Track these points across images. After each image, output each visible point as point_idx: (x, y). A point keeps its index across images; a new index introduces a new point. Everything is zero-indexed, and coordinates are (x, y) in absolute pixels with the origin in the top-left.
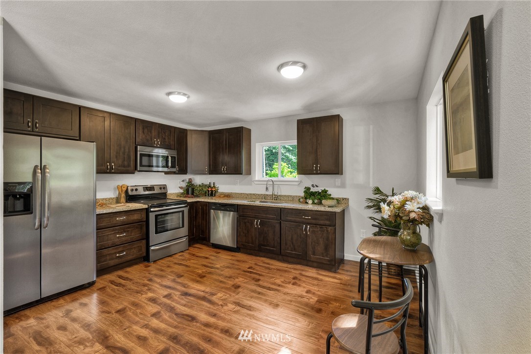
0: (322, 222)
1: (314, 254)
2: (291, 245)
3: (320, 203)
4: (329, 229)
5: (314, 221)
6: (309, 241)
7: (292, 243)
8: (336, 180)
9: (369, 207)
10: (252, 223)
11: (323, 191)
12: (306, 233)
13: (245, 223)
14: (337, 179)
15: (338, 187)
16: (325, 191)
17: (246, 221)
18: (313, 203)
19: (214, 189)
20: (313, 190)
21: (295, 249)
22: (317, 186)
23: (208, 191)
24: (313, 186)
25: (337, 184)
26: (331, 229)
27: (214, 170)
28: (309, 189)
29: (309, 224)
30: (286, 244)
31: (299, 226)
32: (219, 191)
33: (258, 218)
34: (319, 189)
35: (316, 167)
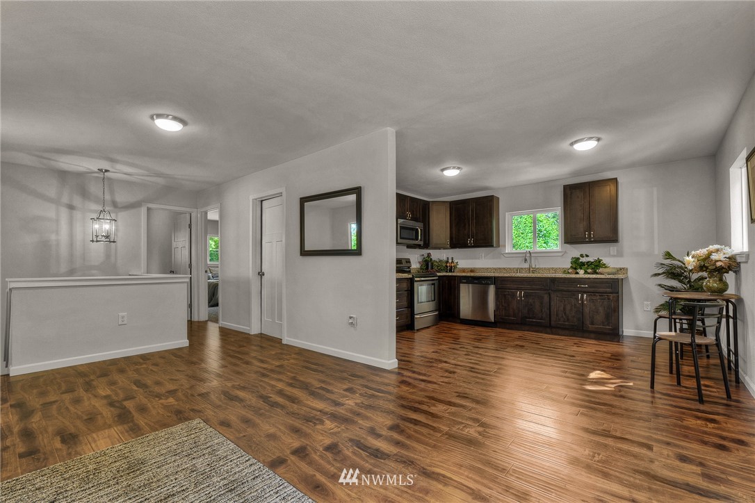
0: (601, 290)
1: (592, 323)
2: (564, 317)
3: (595, 273)
4: (611, 297)
5: (592, 290)
6: (587, 310)
7: (565, 313)
8: (611, 248)
9: (656, 275)
10: (514, 295)
11: (596, 261)
12: (583, 302)
13: (505, 295)
14: (613, 248)
15: (614, 256)
16: (599, 261)
17: (507, 293)
18: (586, 272)
19: (453, 265)
20: (584, 260)
21: (568, 320)
22: (587, 256)
23: (447, 266)
24: (582, 256)
25: (612, 253)
26: (613, 297)
27: (457, 242)
28: (578, 259)
29: (585, 292)
30: (557, 315)
31: (574, 295)
32: (458, 266)
33: (521, 289)
34: (591, 259)
35: (590, 234)
